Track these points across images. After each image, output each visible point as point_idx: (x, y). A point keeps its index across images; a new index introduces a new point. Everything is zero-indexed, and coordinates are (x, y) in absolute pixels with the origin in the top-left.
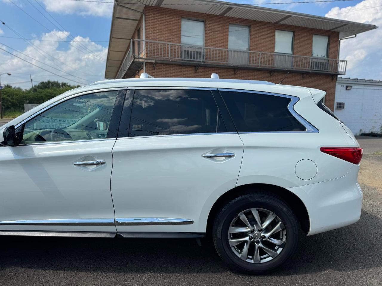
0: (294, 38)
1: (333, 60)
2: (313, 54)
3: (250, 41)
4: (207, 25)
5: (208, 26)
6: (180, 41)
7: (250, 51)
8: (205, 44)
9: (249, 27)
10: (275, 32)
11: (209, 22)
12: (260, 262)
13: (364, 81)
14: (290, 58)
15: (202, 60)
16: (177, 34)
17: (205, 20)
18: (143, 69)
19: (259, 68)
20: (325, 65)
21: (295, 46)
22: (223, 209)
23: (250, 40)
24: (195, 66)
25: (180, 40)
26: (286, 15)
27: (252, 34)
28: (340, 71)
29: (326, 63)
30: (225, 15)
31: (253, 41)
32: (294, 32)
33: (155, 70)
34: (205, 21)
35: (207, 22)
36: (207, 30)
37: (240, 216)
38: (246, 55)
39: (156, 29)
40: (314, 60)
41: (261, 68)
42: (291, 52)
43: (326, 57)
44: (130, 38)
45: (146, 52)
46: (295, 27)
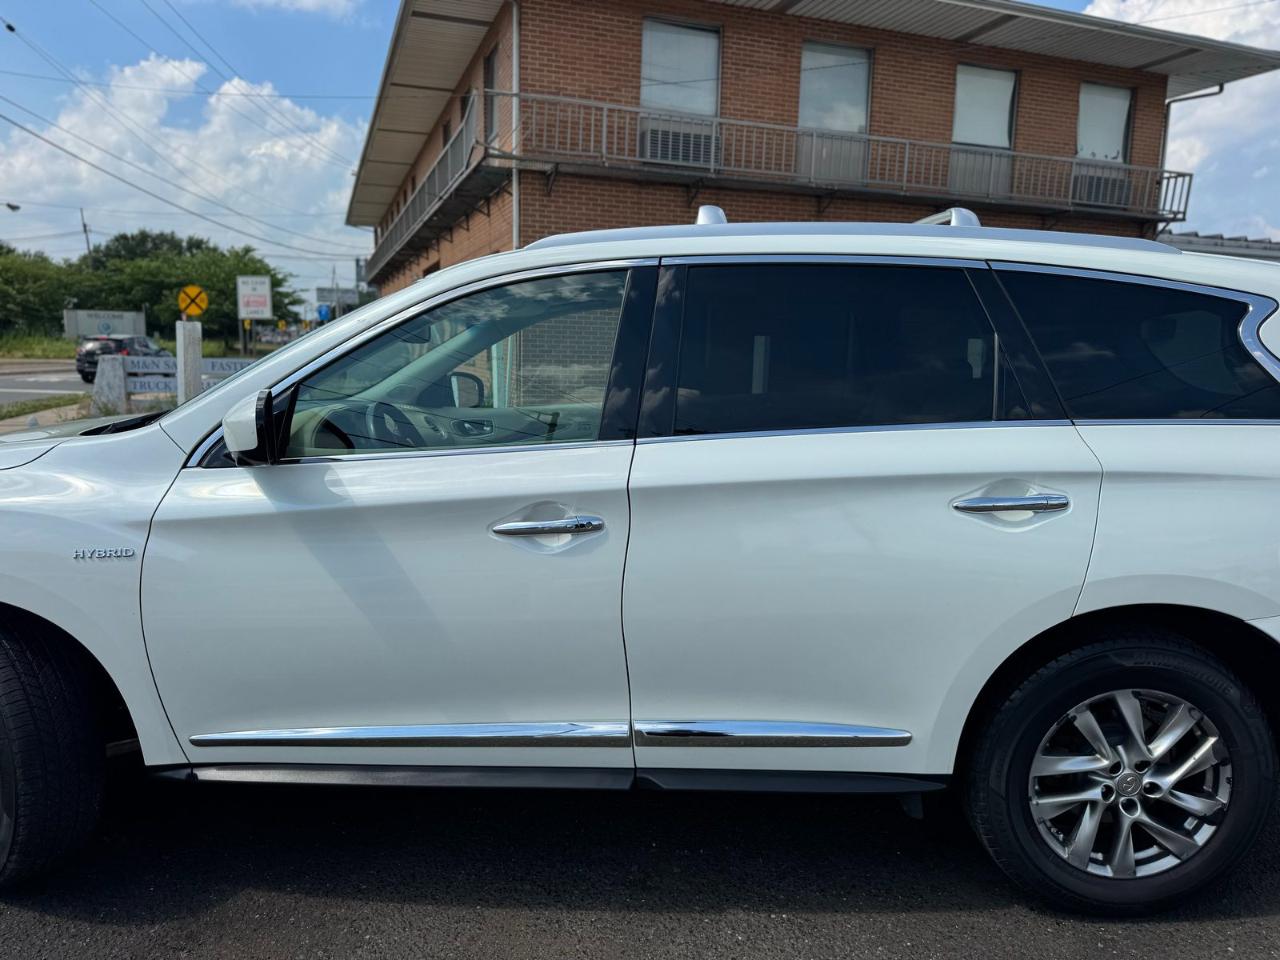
0: (1019, 93)
1: (1148, 172)
2: (1079, 150)
3: (872, 102)
4: (731, 45)
5: (731, 48)
6: (638, 98)
7: (870, 134)
8: (722, 108)
9: (870, 53)
10: (955, 71)
11: (734, 33)
12: (1135, 873)
13: (1245, 244)
14: (1005, 162)
15: (712, 165)
16: (628, 74)
17: (723, 26)
18: (511, 194)
19: (902, 193)
20: (1121, 187)
21: (1021, 121)
22: (1016, 695)
23: (872, 97)
24: (687, 186)
25: (638, 93)
26: (997, 13)
27: (879, 77)
28: (1168, 207)
29: (1122, 181)
30: (790, 12)
31: (880, 103)
32: (1018, 73)
33: (553, 198)
34: (721, 29)
35: (730, 34)
36: (729, 61)
37: (1075, 718)
38: (857, 150)
39: (556, 56)
40: (1084, 171)
41: (908, 194)
42: (1005, 143)
43: (1120, 160)
44: (452, 85)
45: (523, 134)
46: (1021, 55)
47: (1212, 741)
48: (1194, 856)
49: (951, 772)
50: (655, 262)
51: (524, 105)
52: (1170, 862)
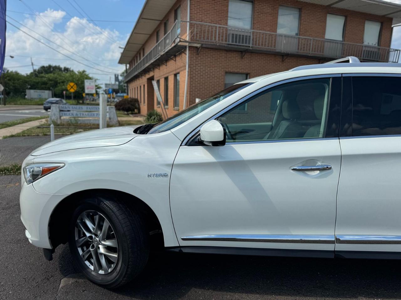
0: (346, 23)
1: (386, 50)
2: (364, 41)
3: (300, 25)
4: (256, 6)
5: (257, 7)
6: (227, 23)
7: (299, 36)
8: (253, 27)
9: (300, 10)
10: (326, 15)
11: (258, 2)
15: (251, 45)
16: (224, 15)
17: (254, 0)
18: (186, 54)
19: (310, 55)
20: (376, 54)
21: (347, 32)
23: (300, 24)
24: (241, 51)
25: (227, 22)
27: (303, 17)
29: (376, 52)
31: (303, 26)
32: (346, 17)
33: (199, 55)
34: (253, 2)
35: (256, 3)
36: (256, 11)
38: (296, 41)
39: (202, 9)
40: (367, 49)
41: (312, 55)
42: (341, 39)
43: (377, 45)
44: (161, 18)
45: (191, 35)
46: (347, 11)
51: (191, 26)
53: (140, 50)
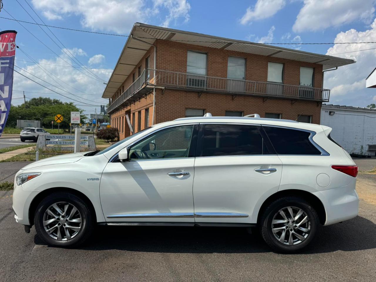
0: (284, 69)
1: (319, 89)
2: (300, 83)
4: (210, 57)
6: (186, 70)
7: (246, 80)
8: (207, 73)
9: (245, 59)
10: (268, 63)
11: (211, 54)
12: (293, 244)
13: (345, 107)
14: (281, 87)
15: (205, 88)
16: (184, 64)
17: (208, 53)
18: (153, 94)
19: (254, 95)
20: (312, 93)
21: (285, 76)
22: (268, 208)
23: (246, 70)
24: (199, 92)
26: (277, 50)
27: (248, 65)
28: (324, 98)
29: (312, 91)
30: (225, 49)
31: (248, 72)
32: (284, 64)
33: (164, 95)
35: (209, 55)
36: (209, 61)
37: (280, 212)
38: (242, 84)
39: (165, 60)
40: (302, 89)
41: (256, 95)
42: (281, 82)
43: (311, 86)
44: (136, 64)
45: (157, 79)
46: (284, 59)
47: (306, 217)
48: (304, 240)
49: (256, 223)
50: (199, 124)
51: (157, 73)
52: (300, 242)
53: (120, 87)
